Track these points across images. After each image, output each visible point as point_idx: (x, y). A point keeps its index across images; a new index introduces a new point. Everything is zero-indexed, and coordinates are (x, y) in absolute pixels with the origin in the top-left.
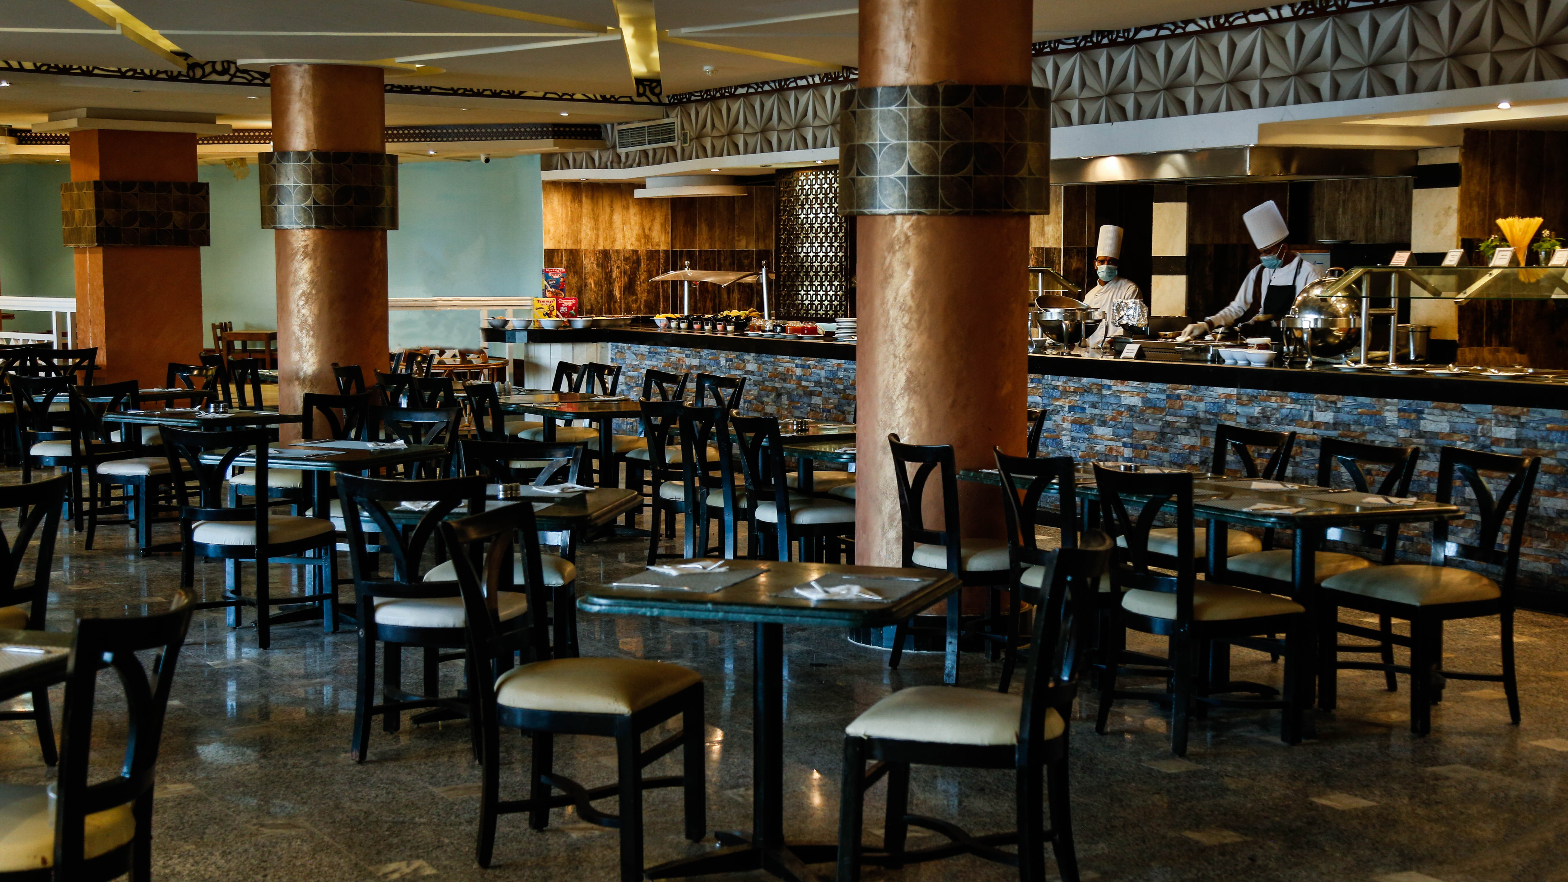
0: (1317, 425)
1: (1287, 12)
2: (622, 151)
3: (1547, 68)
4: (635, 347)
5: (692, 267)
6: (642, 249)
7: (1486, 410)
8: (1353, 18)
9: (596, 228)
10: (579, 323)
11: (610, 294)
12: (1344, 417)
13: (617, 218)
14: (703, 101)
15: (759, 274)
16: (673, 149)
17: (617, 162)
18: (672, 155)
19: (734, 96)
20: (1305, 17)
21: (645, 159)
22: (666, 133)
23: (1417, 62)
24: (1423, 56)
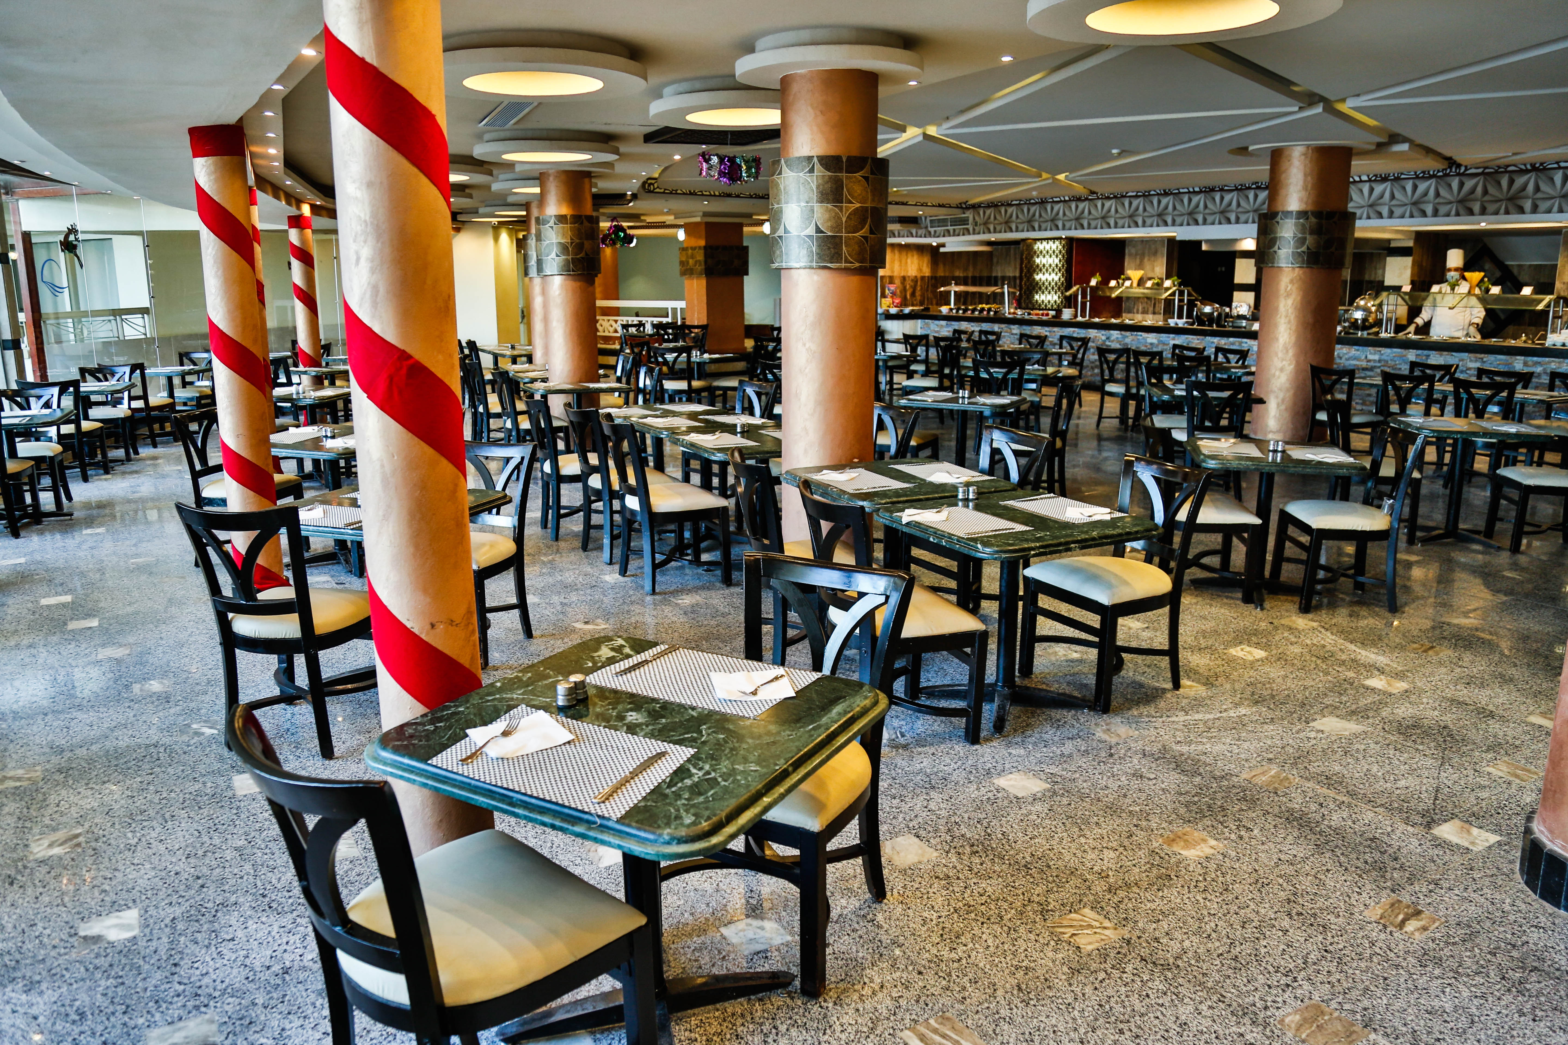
0: (1369, 361)
1: (1365, 178)
2: (932, 230)
3: (1511, 209)
4: (937, 322)
5: (956, 284)
6: (919, 276)
7: (1465, 355)
8: (1403, 183)
9: (900, 265)
10: (907, 310)
11: (905, 297)
12: (1384, 357)
13: (909, 261)
14: (989, 207)
15: (1002, 288)
16: (968, 230)
17: (929, 235)
18: (967, 232)
19: (1010, 205)
20: (1375, 180)
21: (947, 233)
22: (964, 221)
23: (1439, 204)
24: (1441, 201)
